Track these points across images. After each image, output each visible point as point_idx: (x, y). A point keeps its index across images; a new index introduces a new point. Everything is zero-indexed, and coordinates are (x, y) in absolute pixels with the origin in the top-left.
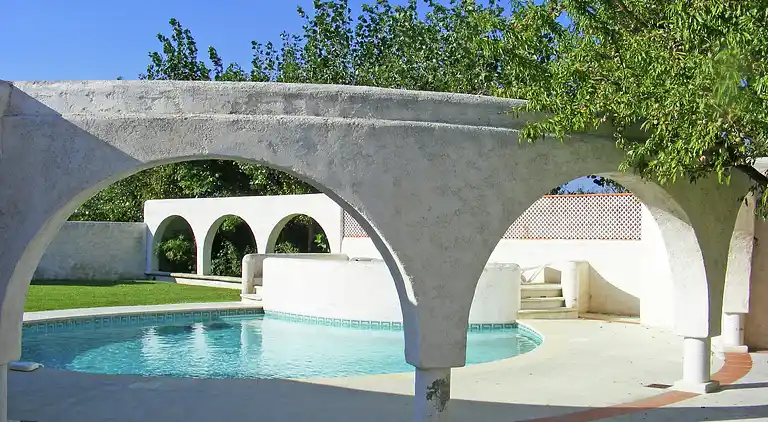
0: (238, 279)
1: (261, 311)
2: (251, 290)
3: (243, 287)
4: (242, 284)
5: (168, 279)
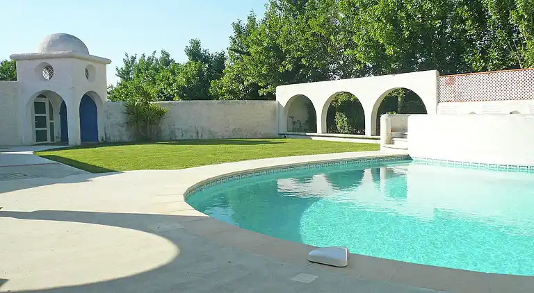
1: (408, 158)
5: (294, 136)
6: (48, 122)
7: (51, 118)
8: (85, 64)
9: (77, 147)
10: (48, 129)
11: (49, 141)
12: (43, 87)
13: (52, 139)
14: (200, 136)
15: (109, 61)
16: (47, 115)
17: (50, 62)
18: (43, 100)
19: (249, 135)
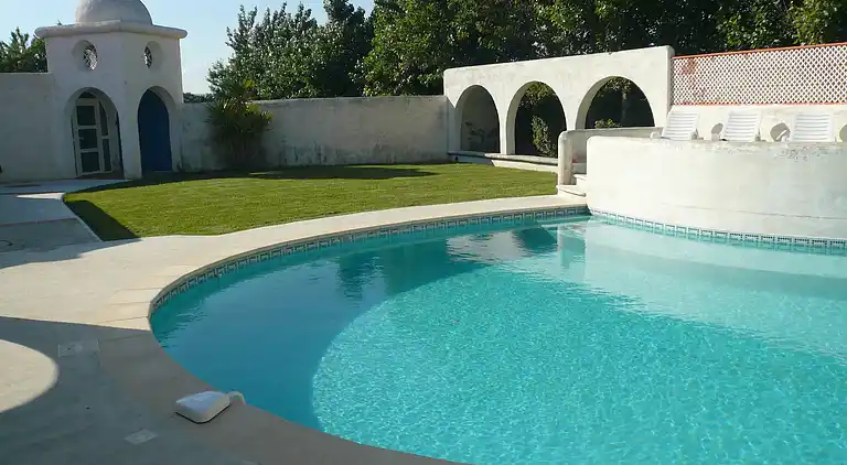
0: (552, 160)
1: (584, 212)
2: (571, 181)
3: (558, 170)
4: (558, 167)
5: (470, 159)
6: (100, 138)
7: (105, 133)
8: (144, 41)
9: (135, 183)
10: (100, 149)
11: (102, 170)
12: (86, 81)
13: (108, 167)
14: (322, 159)
15: (183, 34)
16: (98, 127)
17: (92, 40)
18: (87, 102)
19: (400, 159)
